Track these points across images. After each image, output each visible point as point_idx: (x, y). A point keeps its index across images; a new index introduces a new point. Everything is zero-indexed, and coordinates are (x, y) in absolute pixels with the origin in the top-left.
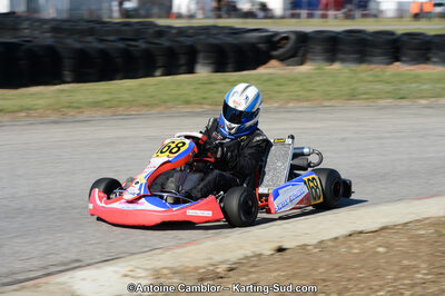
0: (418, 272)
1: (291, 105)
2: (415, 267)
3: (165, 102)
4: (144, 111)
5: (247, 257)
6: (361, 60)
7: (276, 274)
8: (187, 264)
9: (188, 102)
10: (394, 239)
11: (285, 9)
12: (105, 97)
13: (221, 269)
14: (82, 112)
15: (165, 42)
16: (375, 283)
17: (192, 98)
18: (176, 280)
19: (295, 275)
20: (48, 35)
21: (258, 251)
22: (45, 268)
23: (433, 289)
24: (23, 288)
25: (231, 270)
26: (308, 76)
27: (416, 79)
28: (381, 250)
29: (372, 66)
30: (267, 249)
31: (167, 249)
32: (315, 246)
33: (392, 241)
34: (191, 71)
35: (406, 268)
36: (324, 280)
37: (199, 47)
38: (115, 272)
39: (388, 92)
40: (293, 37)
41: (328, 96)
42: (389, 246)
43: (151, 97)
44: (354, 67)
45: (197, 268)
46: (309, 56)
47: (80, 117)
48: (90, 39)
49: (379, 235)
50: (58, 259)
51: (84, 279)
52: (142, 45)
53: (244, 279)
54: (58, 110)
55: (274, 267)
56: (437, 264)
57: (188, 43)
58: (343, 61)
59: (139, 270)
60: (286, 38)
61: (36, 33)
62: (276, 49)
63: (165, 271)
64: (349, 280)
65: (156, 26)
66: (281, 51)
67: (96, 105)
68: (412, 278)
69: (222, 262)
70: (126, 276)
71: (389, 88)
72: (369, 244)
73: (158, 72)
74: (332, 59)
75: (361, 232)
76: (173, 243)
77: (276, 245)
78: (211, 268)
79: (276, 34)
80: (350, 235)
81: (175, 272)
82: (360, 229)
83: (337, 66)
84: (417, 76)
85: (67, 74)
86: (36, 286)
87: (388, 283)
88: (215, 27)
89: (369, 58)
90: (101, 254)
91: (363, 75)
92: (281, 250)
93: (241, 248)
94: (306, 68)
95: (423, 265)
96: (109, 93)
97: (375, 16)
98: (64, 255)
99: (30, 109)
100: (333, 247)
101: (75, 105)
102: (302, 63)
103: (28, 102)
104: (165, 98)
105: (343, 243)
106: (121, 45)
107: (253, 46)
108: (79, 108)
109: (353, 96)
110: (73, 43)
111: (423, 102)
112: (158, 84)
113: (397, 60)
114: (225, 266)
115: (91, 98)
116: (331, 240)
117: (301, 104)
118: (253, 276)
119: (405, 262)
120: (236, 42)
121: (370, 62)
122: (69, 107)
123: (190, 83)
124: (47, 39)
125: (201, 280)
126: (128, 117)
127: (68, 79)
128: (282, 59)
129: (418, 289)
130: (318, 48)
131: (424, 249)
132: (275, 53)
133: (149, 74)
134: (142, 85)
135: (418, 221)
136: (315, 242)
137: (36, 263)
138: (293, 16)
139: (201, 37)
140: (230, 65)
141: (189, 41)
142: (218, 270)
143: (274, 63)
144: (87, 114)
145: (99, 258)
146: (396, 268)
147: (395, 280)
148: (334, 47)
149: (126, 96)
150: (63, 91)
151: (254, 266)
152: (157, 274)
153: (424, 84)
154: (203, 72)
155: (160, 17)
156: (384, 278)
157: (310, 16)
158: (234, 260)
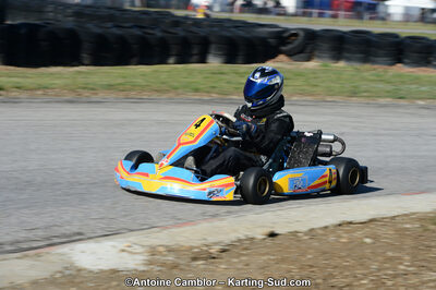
0: (401, 264)
1: (295, 98)
2: (399, 258)
3: (176, 88)
4: (155, 96)
5: (240, 240)
6: (365, 60)
7: (265, 258)
8: (182, 243)
9: (197, 90)
10: (382, 231)
11: (297, 7)
12: (120, 81)
13: (214, 250)
14: (96, 94)
15: (180, 32)
16: (359, 272)
17: (202, 87)
18: (171, 258)
19: (283, 260)
20: (71, 19)
21: (250, 234)
22: (48, 239)
23: (414, 280)
24: (26, 256)
25: (224, 251)
26: (314, 71)
27: (417, 81)
28: (368, 240)
29: (376, 66)
30: (260, 234)
31: (165, 228)
32: (306, 234)
33: (380, 233)
34: (203, 60)
35: (390, 259)
36: (311, 266)
37: (212, 39)
38: (114, 247)
39: (388, 92)
40: (302, 34)
41: (331, 92)
42: (375, 237)
43: (163, 83)
44: (357, 65)
45: (192, 248)
46: (316, 53)
47: (94, 98)
48: (109, 25)
49: (367, 227)
50: (62, 230)
51: (83, 252)
52: (159, 34)
53: (235, 260)
54: (73, 91)
55: (265, 250)
56: (420, 258)
57: (202, 34)
58: (348, 59)
59: (136, 247)
60: (295, 35)
61: (60, 17)
62: (285, 44)
63: (161, 249)
64: (336, 267)
65: (173, 16)
66: (290, 46)
67: (110, 87)
68: (395, 269)
69: (216, 244)
70: (123, 251)
71: (389, 87)
72: (358, 234)
73: (171, 60)
74: (337, 57)
75: (351, 223)
76: (171, 222)
77: (268, 230)
78: (205, 248)
79: (286, 30)
80: (340, 225)
81: (170, 250)
82: (349, 220)
83: (342, 64)
84: (417, 78)
85: (85, 56)
86: (38, 255)
87: (371, 273)
88: (229, 20)
89: (372, 58)
90: (102, 229)
91: (365, 74)
92: (273, 235)
93: (235, 231)
94: (312, 64)
95: (407, 258)
96: (124, 77)
97: (383, 19)
98: (68, 227)
99: (47, 88)
100: (322, 235)
101: (91, 86)
102: (309, 59)
103: (46, 81)
104: (176, 84)
105: (333, 232)
106: (138, 32)
107: (263, 41)
108: (93, 89)
109: (354, 93)
110: (93, 28)
111: (421, 102)
112: (170, 71)
113: (400, 61)
114: (218, 248)
115: (106, 81)
116: (321, 229)
117: (305, 98)
118: (244, 258)
119: (390, 254)
120: (248, 36)
121: (374, 62)
122: (84, 88)
123: (201, 72)
124: (69, 23)
125: (195, 259)
126: (140, 101)
127: (86, 62)
128: (290, 54)
129: (399, 280)
130: (325, 46)
131: (409, 242)
132: (284, 48)
133: (163, 61)
134: (156, 71)
135: (405, 215)
136: (305, 229)
137: (40, 233)
138: (304, 14)
139: (215, 29)
140: (240, 57)
141: (202, 32)
142: (211, 251)
143: (282, 57)
144: (101, 95)
145: (100, 233)
146: (380, 258)
147: (379, 270)
148: (341, 46)
149: (140, 81)
150: (80, 72)
151: (246, 249)
152: (153, 251)
153: (424, 86)
154: (214, 63)
155: (178, 8)
156: (368, 268)
157: (321, 15)
158: (228, 242)
